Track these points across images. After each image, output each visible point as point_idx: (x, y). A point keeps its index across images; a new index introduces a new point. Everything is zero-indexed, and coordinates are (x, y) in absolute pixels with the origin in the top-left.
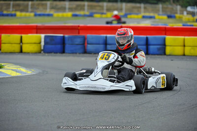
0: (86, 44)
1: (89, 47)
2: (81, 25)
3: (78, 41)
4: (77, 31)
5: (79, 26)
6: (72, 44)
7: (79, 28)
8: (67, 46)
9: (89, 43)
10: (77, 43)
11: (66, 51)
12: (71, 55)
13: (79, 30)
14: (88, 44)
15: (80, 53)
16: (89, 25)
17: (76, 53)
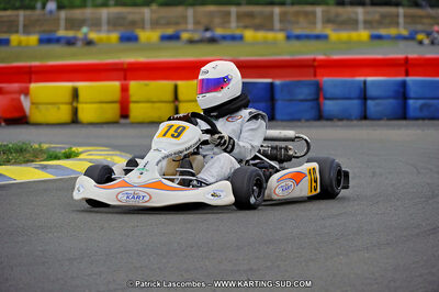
0: (321, 99)
1: (329, 106)
2: (321, 57)
3: (305, 92)
4: (312, 70)
5: (314, 60)
6: (291, 100)
7: (316, 64)
8: (279, 105)
9: (328, 96)
10: (301, 97)
11: (277, 116)
12: (289, 124)
13: (315, 67)
14: (326, 99)
15: (307, 120)
16: (336, 57)
17: (299, 120)
